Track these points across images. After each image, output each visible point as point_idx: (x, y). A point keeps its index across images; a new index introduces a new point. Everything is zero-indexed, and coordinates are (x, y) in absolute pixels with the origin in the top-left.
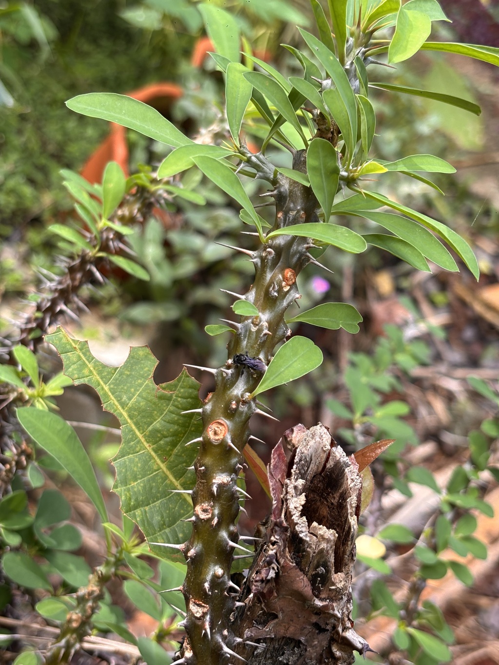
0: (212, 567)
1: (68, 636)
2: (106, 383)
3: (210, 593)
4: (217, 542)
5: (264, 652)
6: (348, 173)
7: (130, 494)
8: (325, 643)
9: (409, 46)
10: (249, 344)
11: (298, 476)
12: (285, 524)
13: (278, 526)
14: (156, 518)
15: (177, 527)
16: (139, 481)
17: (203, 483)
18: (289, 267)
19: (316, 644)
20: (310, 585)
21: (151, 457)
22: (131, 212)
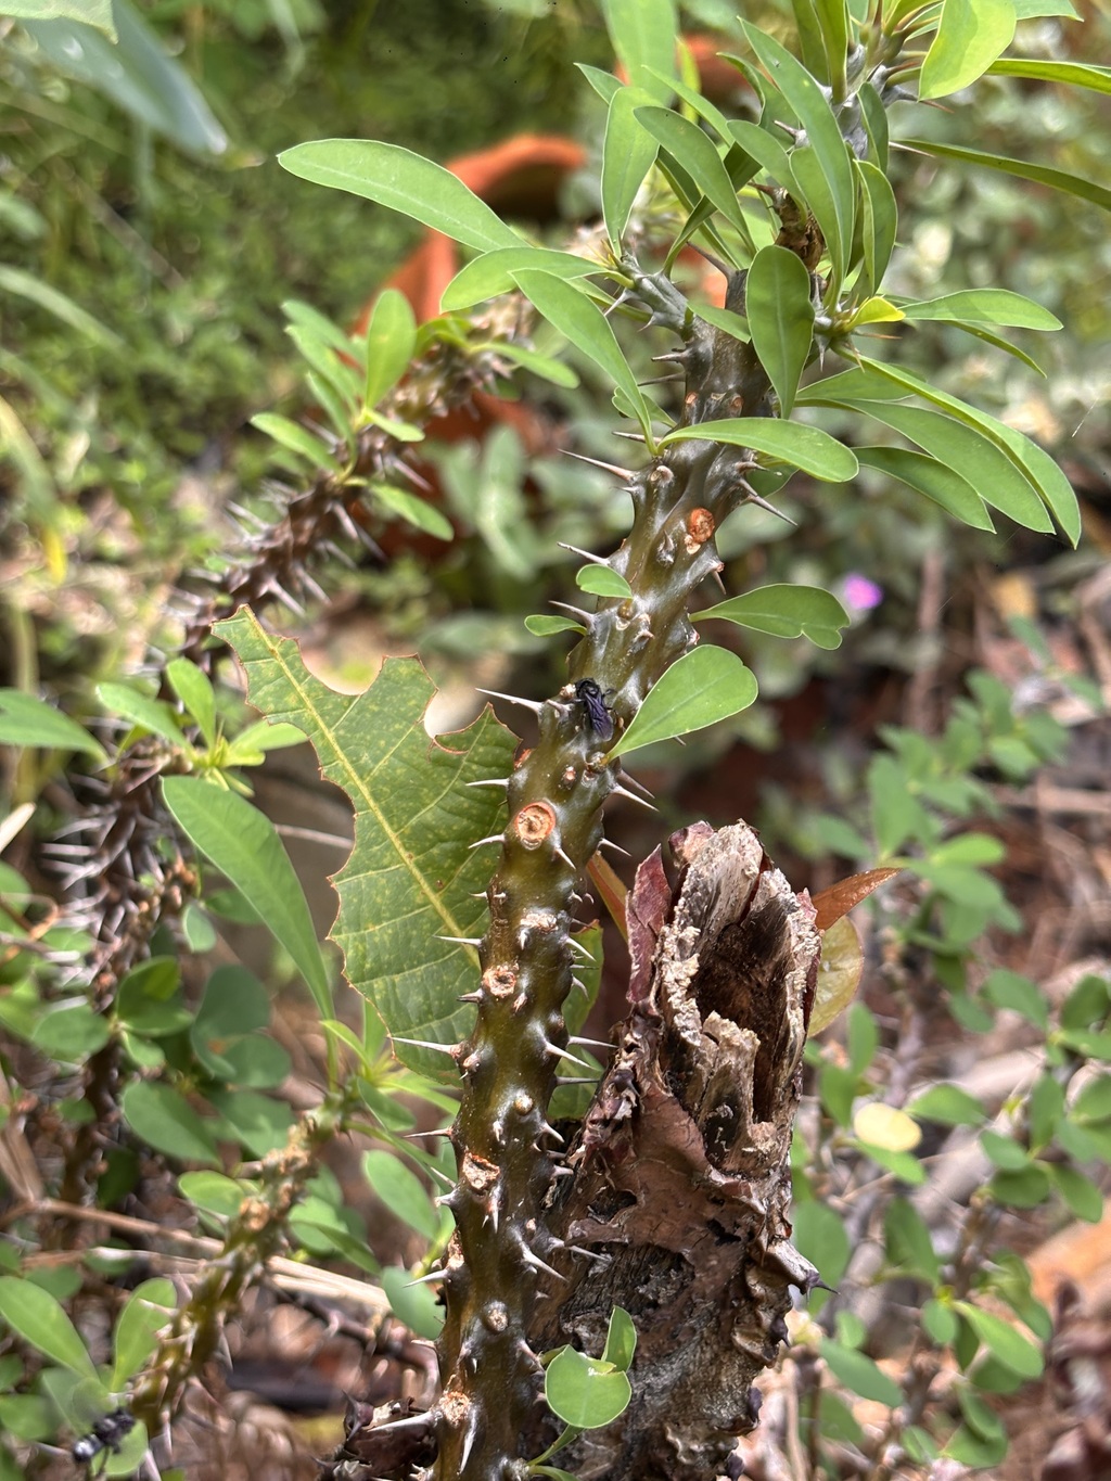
0: (511, 1091)
1: (241, 1247)
2: (329, 726)
3: (504, 1142)
4: (524, 1042)
5: (608, 1272)
6: (833, 320)
7: (365, 948)
8: (732, 1266)
9: (964, 66)
10: (609, 656)
11: (688, 921)
12: (655, 1011)
13: (639, 1014)
14: (415, 998)
15: (456, 1019)
16: (385, 924)
17: (502, 925)
18: (700, 503)
19: (713, 1266)
20: (702, 1140)
21: (412, 879)
22: (423, 397)
